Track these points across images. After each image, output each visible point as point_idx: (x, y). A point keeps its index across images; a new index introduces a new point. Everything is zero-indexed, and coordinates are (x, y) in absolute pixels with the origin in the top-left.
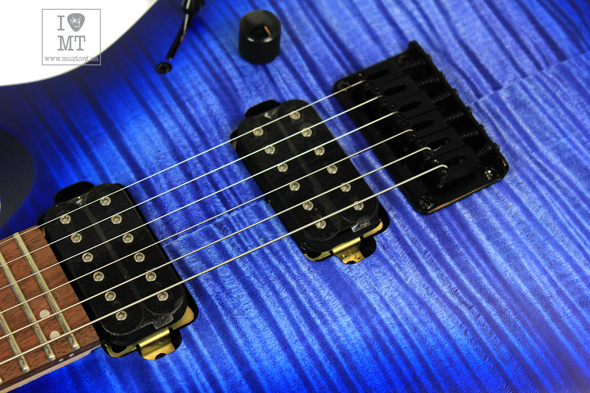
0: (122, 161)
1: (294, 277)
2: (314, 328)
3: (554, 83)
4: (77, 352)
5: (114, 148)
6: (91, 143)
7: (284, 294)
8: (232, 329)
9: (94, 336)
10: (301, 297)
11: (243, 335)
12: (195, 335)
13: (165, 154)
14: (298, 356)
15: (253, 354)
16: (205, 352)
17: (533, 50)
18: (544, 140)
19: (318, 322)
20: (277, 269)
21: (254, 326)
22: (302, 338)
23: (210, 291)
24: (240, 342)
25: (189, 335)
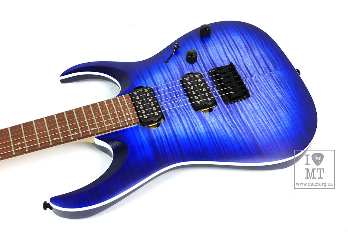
0: (152, 82)
1: (190, 115)
2: (193, 127)
3: (267, 77)
4: (134, 124)
5: (151, 79)
6: (145, 77)
7: (187, 118)
8: (173, 124)
9: (138, 121)
10: (191, 119)
11: (175, 126)
12: (163, 125)
13: (163, 82)
14: (188, 133)
15: (177, 131)
16: (165, 129)
17: (263, 69)
18: (261, 90)
19: (194, 126)
20: (186, 112)
21: (178, 125)
22: (190, 129)
23: (169, 115)
24: (174, 128)
25: (162, 125)
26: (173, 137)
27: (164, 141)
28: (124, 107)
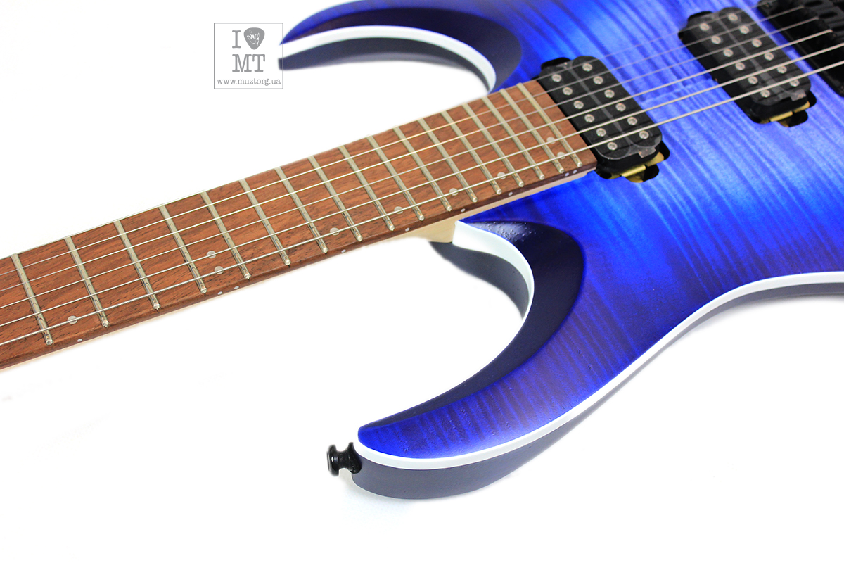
1: (743, 133)
2: (765, 170)
4: (579, 170)
7: (738, 145)
8: (699, 165)
9: (592, 159)
10: (752, 147)
11: (709, 171)
12: (669, 169)
14: (755, 188)
15: (719, 184)
16: (679, 181)
19: (768, 165)
20: (730, 127)
21: (716, 165)
22: (757, 176)
23: (677, 139)
24: (707, 175)
25: (664, 168)
26: (714, 204)
27: (687, 218)
28: (536, 119)
